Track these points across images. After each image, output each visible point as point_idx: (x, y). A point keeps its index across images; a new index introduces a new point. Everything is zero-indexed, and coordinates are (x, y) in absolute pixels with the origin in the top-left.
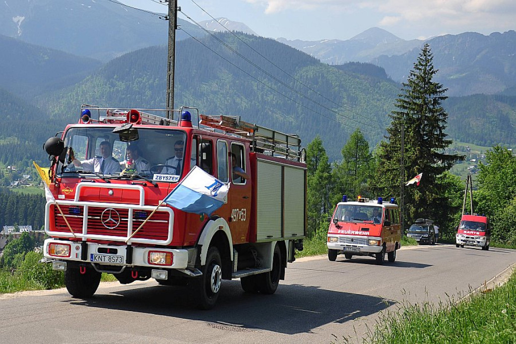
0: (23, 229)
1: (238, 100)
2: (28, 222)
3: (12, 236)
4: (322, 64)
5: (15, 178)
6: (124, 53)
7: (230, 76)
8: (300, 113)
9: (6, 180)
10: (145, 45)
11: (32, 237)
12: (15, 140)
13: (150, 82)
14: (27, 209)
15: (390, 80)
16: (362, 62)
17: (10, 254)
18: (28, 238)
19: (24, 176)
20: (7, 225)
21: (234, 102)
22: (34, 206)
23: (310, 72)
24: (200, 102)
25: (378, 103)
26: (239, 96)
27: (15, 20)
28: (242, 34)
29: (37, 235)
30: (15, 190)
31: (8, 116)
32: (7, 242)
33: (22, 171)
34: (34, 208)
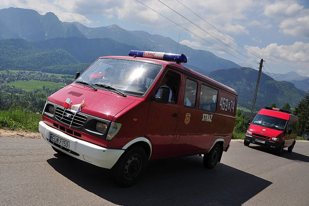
1: (247, 88)
4: (274, 80)
6: (215, 70)
7: (246, 80)
8: (265, 93)
10: (221, 68)
13: (222, 79)
15: (295, 88)
16: (287, 81)
21: (246, 88)
23: (270, 82)
24: (235, 87)
25: (291, 94)
26: (247, 86)
28: (251, 68)
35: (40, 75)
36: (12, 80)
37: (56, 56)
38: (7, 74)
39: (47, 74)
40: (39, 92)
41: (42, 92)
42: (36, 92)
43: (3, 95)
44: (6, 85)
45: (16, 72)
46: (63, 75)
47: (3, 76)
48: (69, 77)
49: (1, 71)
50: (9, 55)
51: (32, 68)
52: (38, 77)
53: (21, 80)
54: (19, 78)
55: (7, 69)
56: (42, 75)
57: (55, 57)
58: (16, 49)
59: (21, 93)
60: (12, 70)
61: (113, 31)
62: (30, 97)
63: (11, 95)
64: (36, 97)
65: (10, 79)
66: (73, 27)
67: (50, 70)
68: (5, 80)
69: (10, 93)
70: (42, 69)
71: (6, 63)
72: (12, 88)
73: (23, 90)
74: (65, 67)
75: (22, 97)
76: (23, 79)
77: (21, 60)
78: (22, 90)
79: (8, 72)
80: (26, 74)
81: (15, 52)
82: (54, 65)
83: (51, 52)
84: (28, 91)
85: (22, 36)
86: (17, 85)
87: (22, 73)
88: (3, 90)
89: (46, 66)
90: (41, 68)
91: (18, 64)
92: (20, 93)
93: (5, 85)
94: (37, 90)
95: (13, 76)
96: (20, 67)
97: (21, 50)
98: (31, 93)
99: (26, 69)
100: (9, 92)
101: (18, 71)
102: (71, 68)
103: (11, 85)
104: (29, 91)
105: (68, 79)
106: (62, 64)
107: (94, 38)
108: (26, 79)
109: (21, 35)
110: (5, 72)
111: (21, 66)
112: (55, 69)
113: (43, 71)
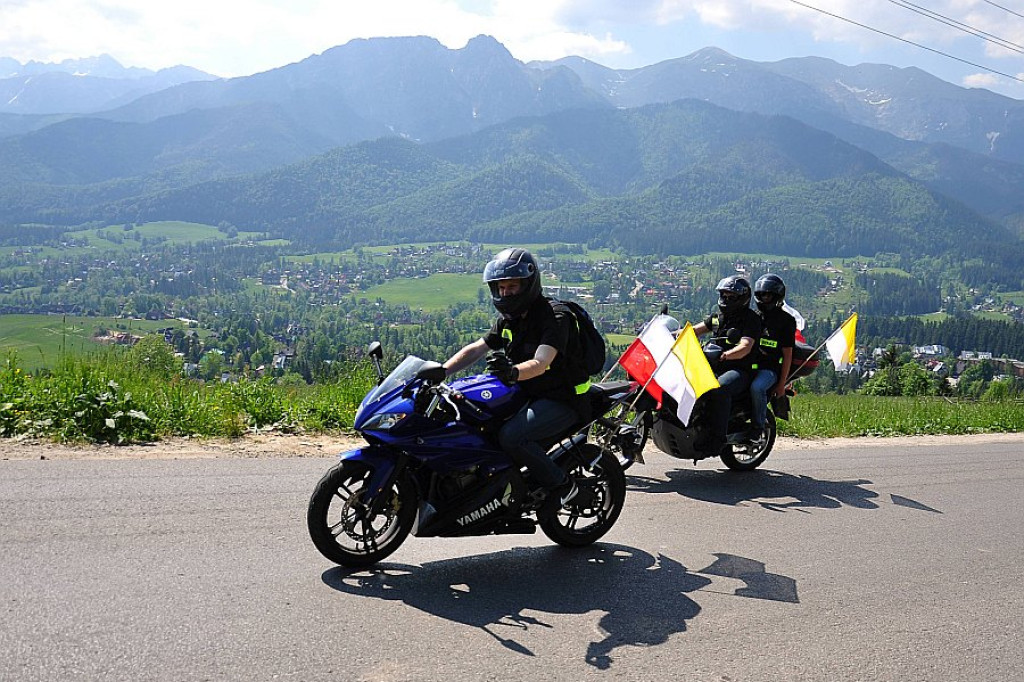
0: (982, 356)
2: (989, 349)
3: (970, 362)
5: (977, 301)
9: (968, 303)
11: (992, 366)
12: (980, 262)
14: (988, 334)
17: (968, 380)
18: (988, 364)
19: (987, 300)
20: (966, 350)
22: (996, 333)
27: (989, 136)
29: (997, 364)
30: (976, 315)
31: (974, 237)
32: (965, 368)
33: (985, 295)
34: (995, 335)
35: (465, 254)
36: (374, 280)
37: (514, 182)
38: (356, 261)
39: (487, 247)
40: (464, 314)
41: (476, 312)
42: (455, 314)
43: (349, 331)
44: (358, 299)
45: (383, 252)
46: (544, 247)
47: (345, 269)
48: (564, 251)
49: (339, 254)
50: (358, 196)
51: (437, 232)
52: (457, 262)
53: (403, 276)
54: (394, 270)
55: (356, 244)
56: (470, 253)
57: (510, 188)
58: (379, 175)
59: (407, 322)
60: (371, 245)
61: (705, 70)
62: (438, 333)
63: (376, 329)
64: (456, 330)
65: (370, 277)
66: (564, 75)
67: (497, 232)
68: (354, 282)
69: (372, 325)
70: (470, 231)
71: (351, 224)
72: (375, 308)
73: (412, 309)
74: (548, 217)
75: (411, 335)
76: (410, 273)
77: (399, 212)
78: (409, 312)
79: (361, 253)
80: (420, 254)
81: (377, 185)
82: (511, 214)
83: (496, 172)
84: (427, 310)
85: (394, 128)
86: (393, 294)
87: (404, 253)
88: (348, 315)
89: (482, 222)
90: (466, 229)
91: (390, 222)
92: (402, 322)
93: (353, 300)
94: (459, 304)
95: (377, 266)
96: (397, 234)
97: (396, 177)
98: (441, 319)
99: (416, 239)
100: (368, 321)
101: (391, 248)
102: (567, 218)
103: (372, 296)
104: (432, 313)
105: (560, 257)
106: (538, 209)
107: (639, 106)
108: (420, 273)
109: (392, 128)
110: (349, 256)
111: (402, 230)
112: (516, 227)
113: (474, 239)
